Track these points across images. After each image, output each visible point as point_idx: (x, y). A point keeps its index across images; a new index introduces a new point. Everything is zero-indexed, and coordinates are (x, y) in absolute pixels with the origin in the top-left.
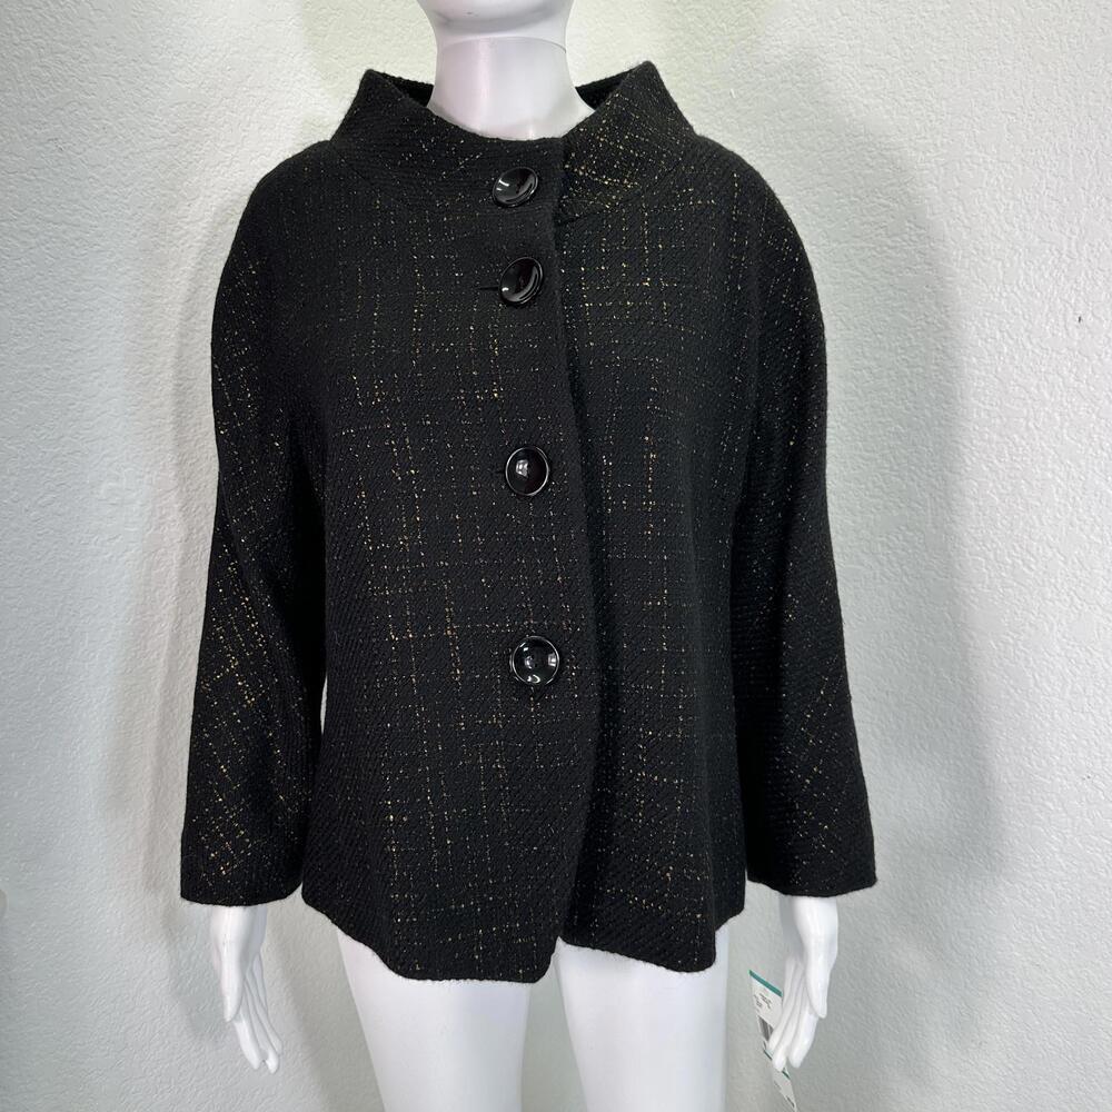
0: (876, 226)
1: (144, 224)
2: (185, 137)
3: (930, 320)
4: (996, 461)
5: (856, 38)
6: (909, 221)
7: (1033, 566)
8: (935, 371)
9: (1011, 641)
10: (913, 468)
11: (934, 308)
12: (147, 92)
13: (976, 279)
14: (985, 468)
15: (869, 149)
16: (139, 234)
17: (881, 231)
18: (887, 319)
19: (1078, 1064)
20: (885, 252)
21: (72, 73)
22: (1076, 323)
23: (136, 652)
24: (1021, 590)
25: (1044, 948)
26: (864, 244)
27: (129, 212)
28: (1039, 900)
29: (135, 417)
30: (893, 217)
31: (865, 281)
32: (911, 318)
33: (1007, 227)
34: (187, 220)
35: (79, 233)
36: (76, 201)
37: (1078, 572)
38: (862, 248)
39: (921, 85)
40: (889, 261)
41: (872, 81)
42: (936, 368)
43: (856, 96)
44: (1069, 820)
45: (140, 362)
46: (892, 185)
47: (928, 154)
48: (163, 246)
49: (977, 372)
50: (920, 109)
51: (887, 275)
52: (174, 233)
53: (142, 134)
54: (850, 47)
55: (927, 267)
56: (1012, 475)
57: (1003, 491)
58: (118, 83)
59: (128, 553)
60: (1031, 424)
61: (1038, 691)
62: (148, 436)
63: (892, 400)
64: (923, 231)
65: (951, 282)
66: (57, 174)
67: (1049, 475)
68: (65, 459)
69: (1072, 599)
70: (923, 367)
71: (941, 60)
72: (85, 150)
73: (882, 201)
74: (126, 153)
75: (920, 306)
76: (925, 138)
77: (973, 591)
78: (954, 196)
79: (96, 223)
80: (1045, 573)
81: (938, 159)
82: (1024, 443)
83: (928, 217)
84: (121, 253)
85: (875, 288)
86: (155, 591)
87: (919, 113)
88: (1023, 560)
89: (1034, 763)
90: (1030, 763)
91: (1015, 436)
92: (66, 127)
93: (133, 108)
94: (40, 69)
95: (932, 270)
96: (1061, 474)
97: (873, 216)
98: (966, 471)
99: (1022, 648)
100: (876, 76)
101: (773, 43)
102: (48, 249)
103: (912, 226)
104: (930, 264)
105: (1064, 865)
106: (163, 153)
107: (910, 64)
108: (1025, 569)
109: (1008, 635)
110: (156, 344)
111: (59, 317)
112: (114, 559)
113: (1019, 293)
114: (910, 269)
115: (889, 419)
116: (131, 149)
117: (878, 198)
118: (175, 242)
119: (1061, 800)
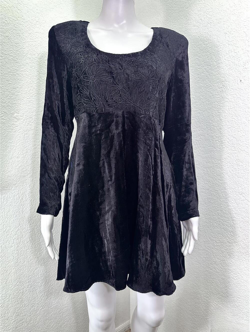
0: (195, 64)
1: (27, 58)
2: (38, 40)
3: (207, 85)
4: (221, 118)
5: (192, 20)
6: (203, 62)
7: (229, 142)
8: (208, 97)
9: (224, 161)
10: (203, 121)
11: (208, 82)
12: (30, 29)
13: (217, 74)
14: (219, 120)
15: (194, 46)
16: (26, 60)
17: (197, 65)
18: (198, 85)
19: (238, 267)
20: (197, 69)
21: (12, 23)
22: (240, 82)
23: (21, 153)
24: (226, 148)
25: (230, 237)
26: (193, 68)
27: (24, 55)
28: (229, 225)
29: (23, 100)
30: (199, 61)
31: (193, 77)
32: (203, 85)
33: (225, 61)
34: (38, 58)
35: (12, 58)
36: (12, 51)
37: (240, 143)
38: (192, 69)
39: (206, 29)
40: (198, 72)
41: (195, 30)
42: (208, 96)
43: (192, 34)
44: (237, 205)
45: (25, 88)
46: (199, 53)
47: (207, 45)
48: (32, 63)
49: (218, 96)
50: (206, 35)
51: (198, 75)
52: (35, 61)
53: (28, 38)
54: (191, 22)
55: (206, 72)
56: (225, 120)
57: (223, 125)
58: (23, 26)
59: (20, 130)
61: (230, 173)
62: (26, 105)
63: (198, 105)
64: (206, 64)
65: (212, 75)
66: (7, 44)
68: (6, 107)
69: (238, 150)
70: (205, 96)
71: (210, 23)
72: (14, 40)
73: (197, 58)
74: (24, 42)
75: (205, 81)
76: (207, 41)
77: (216, 150)
78: (213, 54)
79: (16, 56)
80: (232, 144)
81: (209, 46)
82: (228, 112)
83: (207, 60)
84: (22, 63)
85: (195, 78)
86: (26, 140)
87: (205, 36)
88: (227, 141)
89: (229, 191)
90: (228, 192)
91: (226, 111)
92: (10, 34)
93: (26, 32)
94: (5, 21)
95: (207, 73)
96: (236, 119)
97: (195, 61)
98: (215, 120)
99: (227, 163)
100: (196, 28)
101: (174, 24)
102: (5, 60)
103: (203, 63)
104: (207, 71)
105: (235, 216)
106: (33, 42)
107: (203, 25)
108: (228, 143)
109: (223, 160)
110: (29, 85)
111: (6, 76)
112: (17, 131)
113: (227, 76)
114: (203, 73)
115: (198, 109)
116: (26, 41)
117: (196, 57)
118: (35, 62)
119: (235, 200)
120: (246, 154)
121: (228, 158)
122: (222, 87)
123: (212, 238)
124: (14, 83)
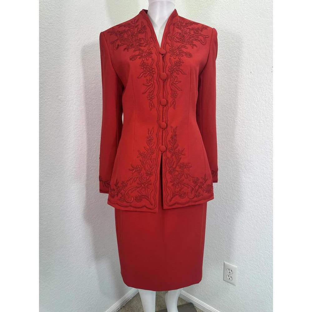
22: (250, 73)
24: (238, 126)
28: (240, 187)
33: (238, 55)
44: (246, 171)
60: (241, 94)
61: (241, 146)
67: (244, 103)
89: (240, 160)
105: (245, 179)
108: (240, 122)
109: (235, 135)
113: (240, 68)
119: (245, 167)
120: (254, 130)
121: (239, 134)
122: (235, 76)
123: (225, 198)
124: (58, 67)
